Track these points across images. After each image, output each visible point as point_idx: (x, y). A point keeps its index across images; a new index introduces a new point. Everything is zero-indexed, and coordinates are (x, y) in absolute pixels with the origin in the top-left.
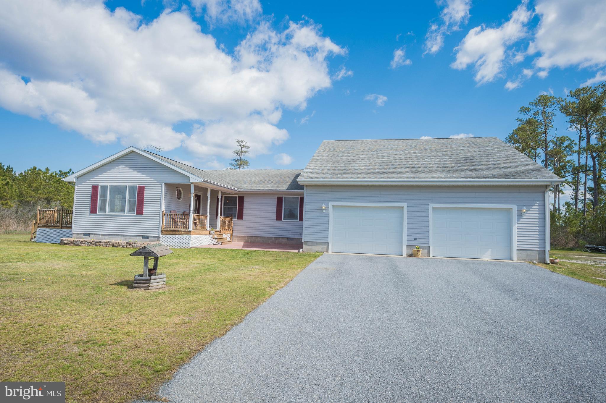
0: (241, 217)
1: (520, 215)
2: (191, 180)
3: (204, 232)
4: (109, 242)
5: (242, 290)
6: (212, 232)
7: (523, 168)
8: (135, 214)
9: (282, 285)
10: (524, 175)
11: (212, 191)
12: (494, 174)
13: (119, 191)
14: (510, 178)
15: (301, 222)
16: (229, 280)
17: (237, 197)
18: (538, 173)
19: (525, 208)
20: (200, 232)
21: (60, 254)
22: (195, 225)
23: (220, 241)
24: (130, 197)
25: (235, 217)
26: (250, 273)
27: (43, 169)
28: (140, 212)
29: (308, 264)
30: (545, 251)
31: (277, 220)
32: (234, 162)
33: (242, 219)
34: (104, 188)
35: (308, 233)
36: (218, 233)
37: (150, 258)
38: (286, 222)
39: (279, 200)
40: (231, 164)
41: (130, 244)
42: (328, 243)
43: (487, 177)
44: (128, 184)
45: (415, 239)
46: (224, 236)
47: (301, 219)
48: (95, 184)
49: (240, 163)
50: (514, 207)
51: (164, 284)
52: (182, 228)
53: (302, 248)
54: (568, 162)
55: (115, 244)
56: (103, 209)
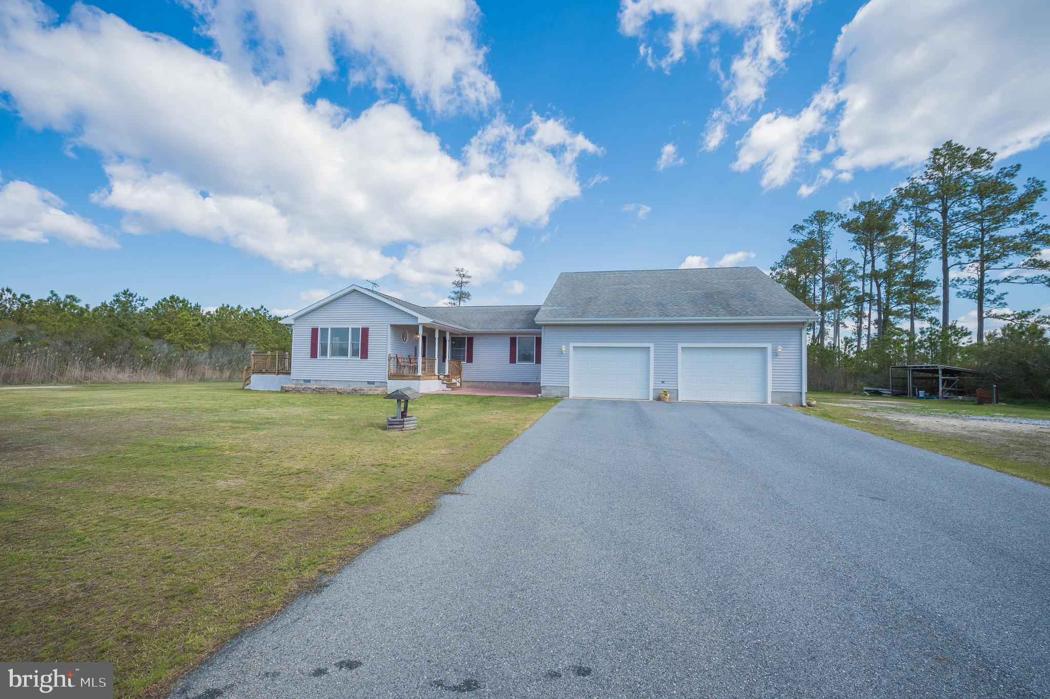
0: (470, 360)
1: (775, 354)
2: (420, 321)
3: (433, 377)
4: (333, 389)
5: (490, 430)
6: (441, 377)
7: (780, 304)
8: (359, 359)
9: (527, 426)
10: (780, 312)
11: (440, 331)
12: (748, 310)
13: (340, 333)
14: (765, 315)
15: (538, 365)
16: (475, 423)
17: (465, 337)
18: (795, 309)
19: (780, 347)
20: (429, 377)
21: (291, 401)
22: (424, 369)
23: (450, 385)
24: (353, 340)
25: (464, 360)
26: (493, 417)
27: (235, 307)
28: (365, 355)
29: (550, 409)
30: (801, 393)
31: (510, 363)
32: (453, 295)
33: (472, 362)
34: (325, 331)
35: (546, 377)
36: (446, 378)
37: (402, 401)
38: (520, 365)
39: (513, 341)
40: (449, 297)
41: (356, 391)
42: (568, 387)
43: (740, 315)
44: (350, 327)
45: (663, 382)
46: (454, 381)
47: (538, 361)
48: (315, 326)
49: (462, 296)
50: (769, 346)
51: (415, 426)
52: (410, 373)
53: (540, 393)
54: (852, 289)
55: (340, 391)
56: (324, 353)
